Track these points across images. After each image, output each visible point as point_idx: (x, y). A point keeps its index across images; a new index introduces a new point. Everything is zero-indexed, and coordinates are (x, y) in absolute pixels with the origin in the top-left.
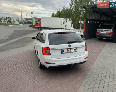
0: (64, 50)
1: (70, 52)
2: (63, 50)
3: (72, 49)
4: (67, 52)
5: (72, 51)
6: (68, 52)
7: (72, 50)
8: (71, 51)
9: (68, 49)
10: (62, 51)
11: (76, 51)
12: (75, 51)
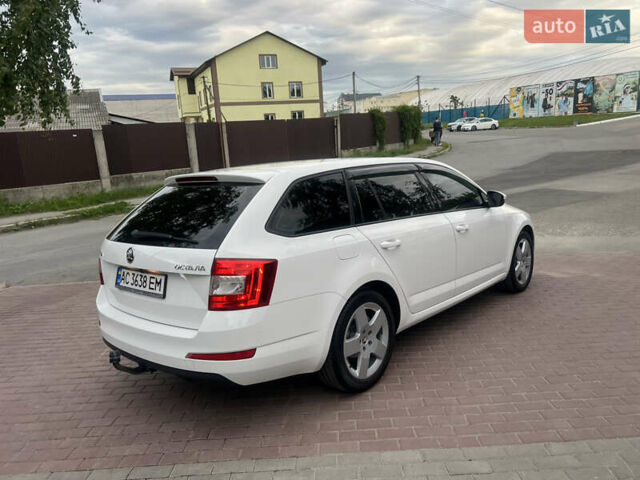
0: (126, 271)
1: (138, 288)
2: (123, 270)
3: (148, 276)
4: (129, 285)
5: (147, 289)
6: (134, 287)
7: (148, 282)
8: (142, 289)
9: (136, 273)
10: (118, 276)
11: (162, 293)
12: (157, 292)
